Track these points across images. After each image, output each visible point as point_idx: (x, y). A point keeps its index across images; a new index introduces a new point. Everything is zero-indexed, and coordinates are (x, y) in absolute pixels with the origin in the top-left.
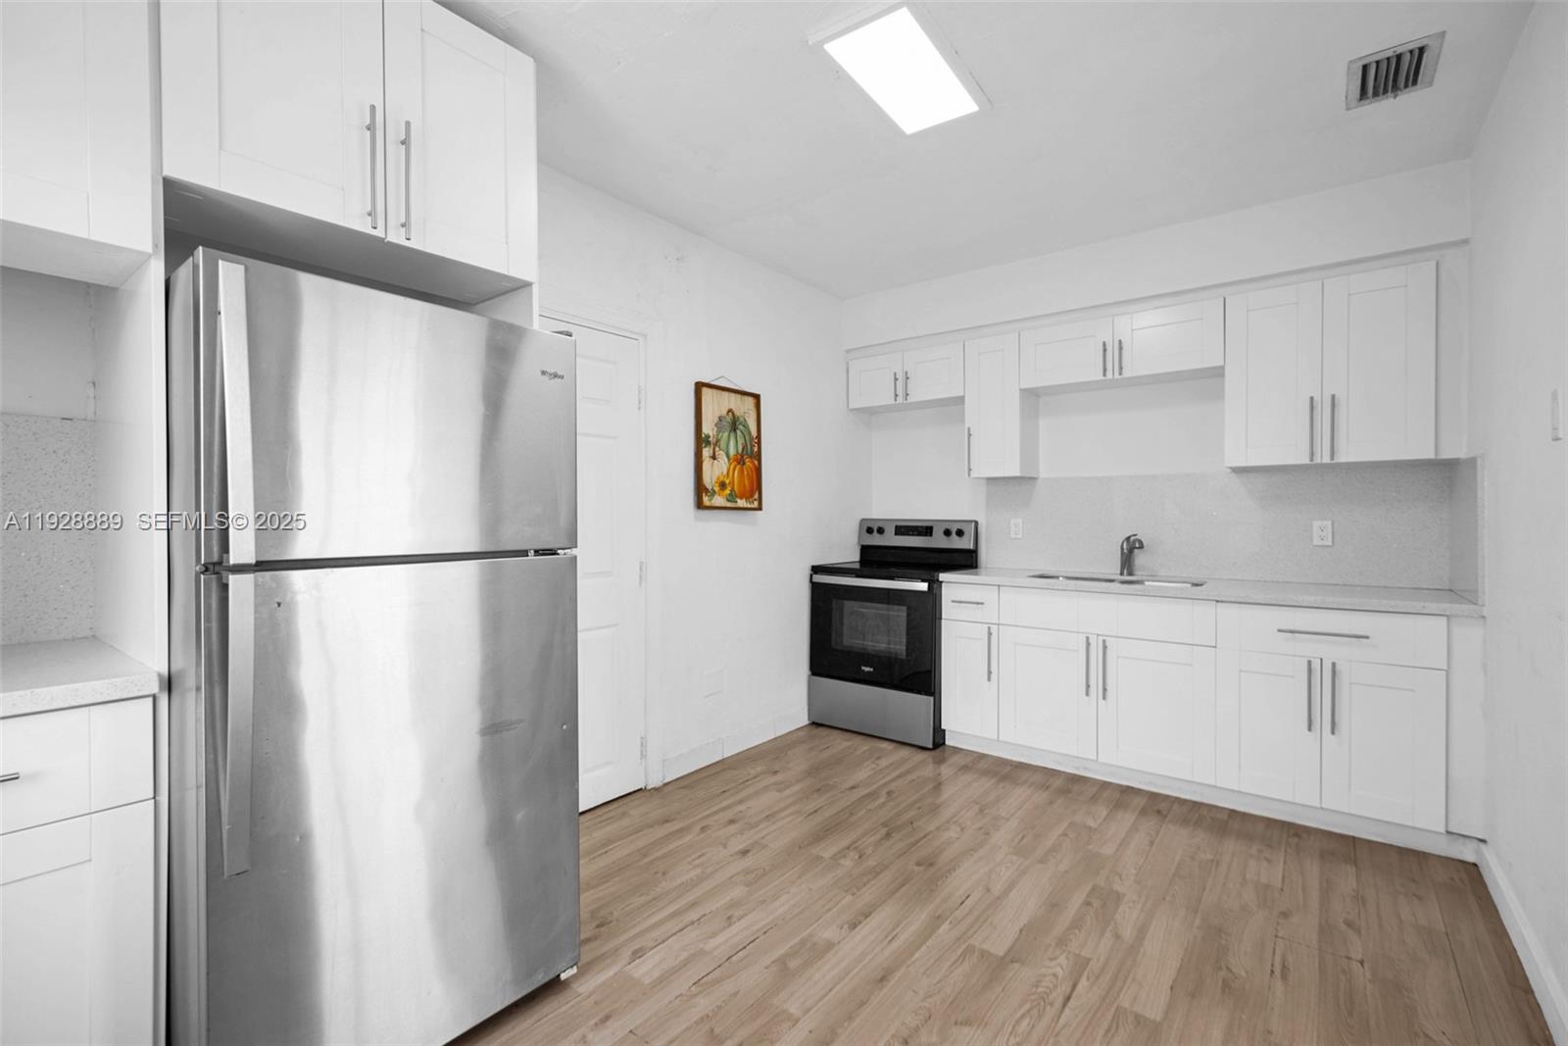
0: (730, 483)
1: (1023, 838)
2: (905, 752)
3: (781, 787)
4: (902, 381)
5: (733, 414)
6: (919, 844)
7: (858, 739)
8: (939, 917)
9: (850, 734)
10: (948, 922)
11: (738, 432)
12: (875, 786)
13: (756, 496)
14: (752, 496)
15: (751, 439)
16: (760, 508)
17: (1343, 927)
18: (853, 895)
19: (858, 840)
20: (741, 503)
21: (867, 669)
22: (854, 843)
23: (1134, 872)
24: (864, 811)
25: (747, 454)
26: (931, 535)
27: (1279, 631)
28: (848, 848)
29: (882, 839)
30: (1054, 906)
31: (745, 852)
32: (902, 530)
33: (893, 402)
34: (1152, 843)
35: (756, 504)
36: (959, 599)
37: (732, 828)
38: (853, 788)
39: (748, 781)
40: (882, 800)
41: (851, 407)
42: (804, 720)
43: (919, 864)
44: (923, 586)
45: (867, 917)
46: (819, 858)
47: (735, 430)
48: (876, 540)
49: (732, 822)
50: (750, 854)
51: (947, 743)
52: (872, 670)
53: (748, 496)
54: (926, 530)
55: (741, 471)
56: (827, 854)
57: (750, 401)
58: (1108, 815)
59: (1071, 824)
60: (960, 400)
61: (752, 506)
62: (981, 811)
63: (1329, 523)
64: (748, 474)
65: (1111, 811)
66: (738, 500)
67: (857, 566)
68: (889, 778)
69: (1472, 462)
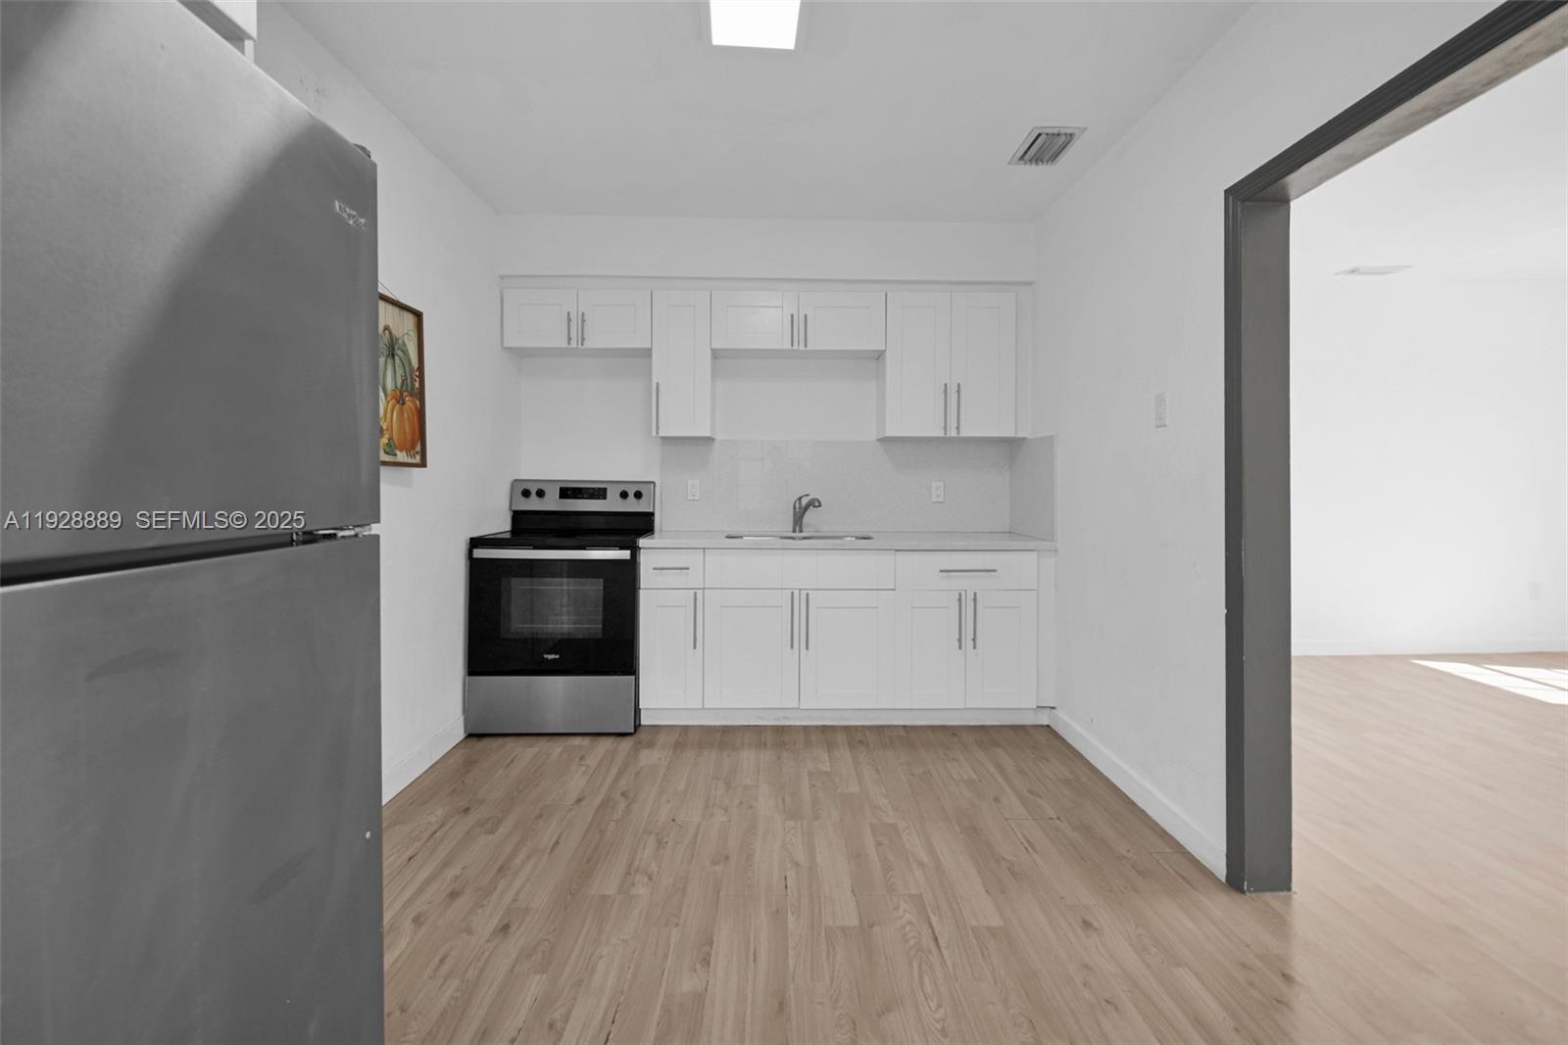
0: (387, 429)
1: (783, 800)
2: (606, 744)
3: (490, 825)
4: (576, 324)
5: (390, 333)
6: (699, 839)
7: (543, 742)
8: (778, 911)
9: (527, 738)
10: (789, 913)
11: (396, 358)
12: (603, 791)
13: (418, 448)
14: (413, 447)
15: (412, 370)
16: (423, 464)
17: (1028, 795)
18: (677, 925)
19: (633, 859)
20: (401, 457)
21: (551, 657)
22: (631, 864)
23: (887, 801)
24: (613, 824)
25: (407, 391)
26: (605, 498)
27: (941, 571)
28: (628, 873)
29: (657, 850)
30: (857, 856)
31: (505, 929)
32: (568, 492)
33: (565, 345)
34: (877, 771)
35: (418, 459)
36: (660, 566)
37: (463, 903)
38: (579, 801)
39: (435, 833)
40: (622, 805)
41: (506, 345)
42: (460, 735)
43: (715, 863)
44: (625, 554)
45: (711, 944)
46: (604, 898)
47: (393, 356)
48: (534, 504)
49: (454, 895)
50: (513, 929)
51: (642, 723)
52: (557, 657)
53: (409, 449)
54: (600, 493)
55: (401, 413)
56: (611, 889)
57: (410, 319)
58: (829, 756)
59: (810, 774)
60: (647, 353)
61: (414, 461)
62: (728, 785)
63: (942, 484)
64: (409, 418)
65: (829, 752)
66: (398, 453)
67: (508, 536)
68: (609, 780)
69: (1049, 441)
